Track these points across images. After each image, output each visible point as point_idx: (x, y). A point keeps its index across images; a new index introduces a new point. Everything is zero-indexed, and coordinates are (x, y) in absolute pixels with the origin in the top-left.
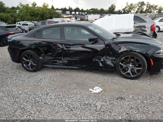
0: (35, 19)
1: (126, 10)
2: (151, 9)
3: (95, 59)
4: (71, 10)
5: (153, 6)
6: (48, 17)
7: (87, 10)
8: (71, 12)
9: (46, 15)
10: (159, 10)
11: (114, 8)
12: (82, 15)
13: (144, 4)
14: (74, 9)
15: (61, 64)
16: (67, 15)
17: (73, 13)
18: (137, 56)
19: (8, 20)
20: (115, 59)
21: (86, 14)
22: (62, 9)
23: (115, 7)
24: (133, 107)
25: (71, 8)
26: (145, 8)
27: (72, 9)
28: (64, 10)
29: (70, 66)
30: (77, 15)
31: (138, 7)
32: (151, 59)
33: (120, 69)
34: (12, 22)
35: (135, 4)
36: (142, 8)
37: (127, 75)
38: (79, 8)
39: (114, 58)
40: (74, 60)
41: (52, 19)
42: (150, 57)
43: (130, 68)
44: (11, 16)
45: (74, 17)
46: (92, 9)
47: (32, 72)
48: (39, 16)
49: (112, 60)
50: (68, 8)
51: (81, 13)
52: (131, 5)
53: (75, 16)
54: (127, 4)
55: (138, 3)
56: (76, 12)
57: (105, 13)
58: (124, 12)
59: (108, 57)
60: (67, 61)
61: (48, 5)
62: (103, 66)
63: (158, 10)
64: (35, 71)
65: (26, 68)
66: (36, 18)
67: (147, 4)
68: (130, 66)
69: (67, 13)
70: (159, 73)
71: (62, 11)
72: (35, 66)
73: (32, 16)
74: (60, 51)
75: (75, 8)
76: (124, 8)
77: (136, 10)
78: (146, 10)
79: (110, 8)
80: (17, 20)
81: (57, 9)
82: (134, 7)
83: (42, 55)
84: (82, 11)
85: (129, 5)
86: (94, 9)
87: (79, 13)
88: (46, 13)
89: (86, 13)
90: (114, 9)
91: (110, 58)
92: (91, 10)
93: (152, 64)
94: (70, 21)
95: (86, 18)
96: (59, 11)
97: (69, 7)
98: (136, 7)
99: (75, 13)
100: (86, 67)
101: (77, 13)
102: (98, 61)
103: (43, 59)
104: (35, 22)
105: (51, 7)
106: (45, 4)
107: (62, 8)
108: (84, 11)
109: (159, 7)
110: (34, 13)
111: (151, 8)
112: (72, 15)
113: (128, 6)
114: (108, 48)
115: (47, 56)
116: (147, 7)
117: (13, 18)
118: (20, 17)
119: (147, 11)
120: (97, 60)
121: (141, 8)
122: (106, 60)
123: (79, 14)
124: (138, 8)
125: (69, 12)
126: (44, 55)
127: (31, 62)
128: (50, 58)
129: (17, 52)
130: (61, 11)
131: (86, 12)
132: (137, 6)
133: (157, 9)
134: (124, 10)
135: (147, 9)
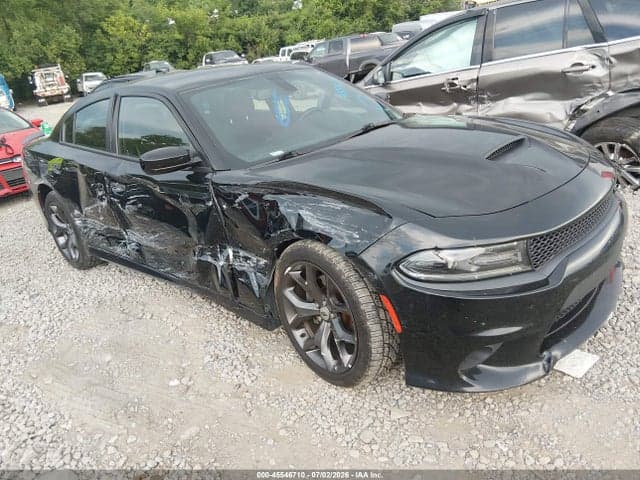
3: (202, 255)
6: (400, 13)
9: (393, 8)
19: (258, 40)
20: (266, 267)
34: (271, 47)
39: (263, 262)
41: (418, 19)
44: (270, 25)
48: (369, 13)
49: (255, 267)
59: (241, 253)
65: (64, 251)
73: (343, 16)
74: (104, 204)
80: (288, 38)
93: (397, 326)
102: (214, 266)
110: (350, 5)
117: (276, 32)
118: (299, 25)
120: (210, 259)
122: (237, 266)
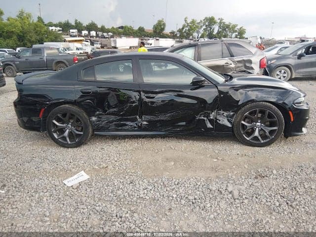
0: (5, 43)
1: (185, 32)
2: (226, 31)
3: (200, 116)
4: (79, 27)
5: (229, 26)
6: (33, 39)
7: (113, 27)
8: (80, 31)
9: (29, 36)
10: (239, 33)
11: (162, 27)
12: (104, 38)
13: (215, 23)
14: (85, 26)
15: (135, 127)
16: (71, 36)
17: (85, 32)
18: (270, 108)
20: (233, 115)
21: (112, 37)
22: (59, 25)
23: (164, 25)
24: (285, 186)
25: (80, 22)
26: (216, 29)
27: (82, 24)
28: (66, 27)
29: (151, 131)
30: (93, 37)
31: (204, 27)
32: (290, 112)
33: (242, 133)
35: (200, 21)
36: (211, 28)
37: (253, 140)
38: (96, 23)
39: (232, 113)
40: (162, 119)
41: (43, 44)
42: (289, 108)
43: (257, 129)
45: (87, 41)
46: (122, 27)
47: (71, 148)
48: (15, 37)
49: (227, 117)
50: (73, 24)
51: (100, 34)
52: (193, 22)
53: (89, 38)
54: (186, 21)
55: (204, 20)
56: (91, 32)
57: (148, 36)
58: (180, 35)
59: (222, 112)
60: (145, 123)
61: (29, 16)
62: (212, 127)
63: (237, 33)
64: (78, 145)
65: (59, 140)
66: (8, 41)
67: (219, 21)
68: (258, 125)
69: (72, 32)
70: (300, 134)
71: (61, 29)
72: (80, 135)
74: (134, 105)
75: (88, 24)
76: (181, 27)
77: (202, 31)
78: (219, 33)
79: (155, 28)
81: (51, 25)
82: (197, 27)
83: (98, 113)
84: (103, 29)
85: (188, 22)
86: (126, 27)
87: (96, 33)
88: (30, 32)
89: (112, 34)
90: (163, 29)
91: (225, 114)
92: (120, 28)
93: (292, 120)
94: (81, 49)
95: (113, 45)
96: (54, 28)
97: (76, 20)
98: (201, 27)
99: (89, 33)
100: (182, 130)
101: (93, 33)
102: (204, 120)
103: (98, 121)
104: (6, 50)
105: (37, 19)
106: (23, 13)
107: (60, 23)
108: (108, 31)
109: (239, 27)
110: (3, 32)
111: (227, 29)
112: (82, 36)
113: (188, 24)
114: (222, 96)
115: (108, 114)
116: (219, 26)
119: (219, 35)
120: (203, 118)
121: (209, 28)
122: (218, 117)
123: (97, 36)
124: (204, 29)
125: (75, 31)
126: (101, 113)
127: (68, 129)
128: (112, 118)
129: (40, 110)
130: (59, 28)
131: (111, 32)
132: (202, 25)
133: (236, 31)
134: (180, 31)
135: (220, 30)
